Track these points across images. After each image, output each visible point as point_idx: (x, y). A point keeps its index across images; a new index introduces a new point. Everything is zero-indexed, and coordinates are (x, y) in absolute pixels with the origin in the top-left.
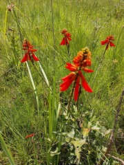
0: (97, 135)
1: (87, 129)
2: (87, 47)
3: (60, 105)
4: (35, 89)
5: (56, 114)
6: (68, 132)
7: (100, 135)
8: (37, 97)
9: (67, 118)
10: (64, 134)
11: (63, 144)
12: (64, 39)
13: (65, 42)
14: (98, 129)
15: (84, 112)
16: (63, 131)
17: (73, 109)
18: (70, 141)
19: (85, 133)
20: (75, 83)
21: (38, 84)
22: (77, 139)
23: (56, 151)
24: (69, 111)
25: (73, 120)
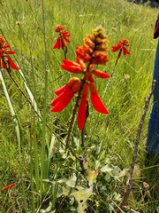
0: (107, 178)
1: (94, 172)
2: (100, 26)
3: (53, 138)
4: (13, 114)
5: (48, 152)
6: (67, 178)
7: (112, 178)
8: (17, 128)
9: (64, 157)
10: (60, 181)
11: (59, 196)
12: (58, 40)
13: (60, 44)
14: (109, 170)
15: (90, 146)
16: (59, 178)
17: (74, 144)
18: (70, 193)
19: (92, 178)
20: (78, 98)
21: (21, 107)
22: (80, 188)
23: (48, 209)
24: (67, 146)
25: (74, 158)
